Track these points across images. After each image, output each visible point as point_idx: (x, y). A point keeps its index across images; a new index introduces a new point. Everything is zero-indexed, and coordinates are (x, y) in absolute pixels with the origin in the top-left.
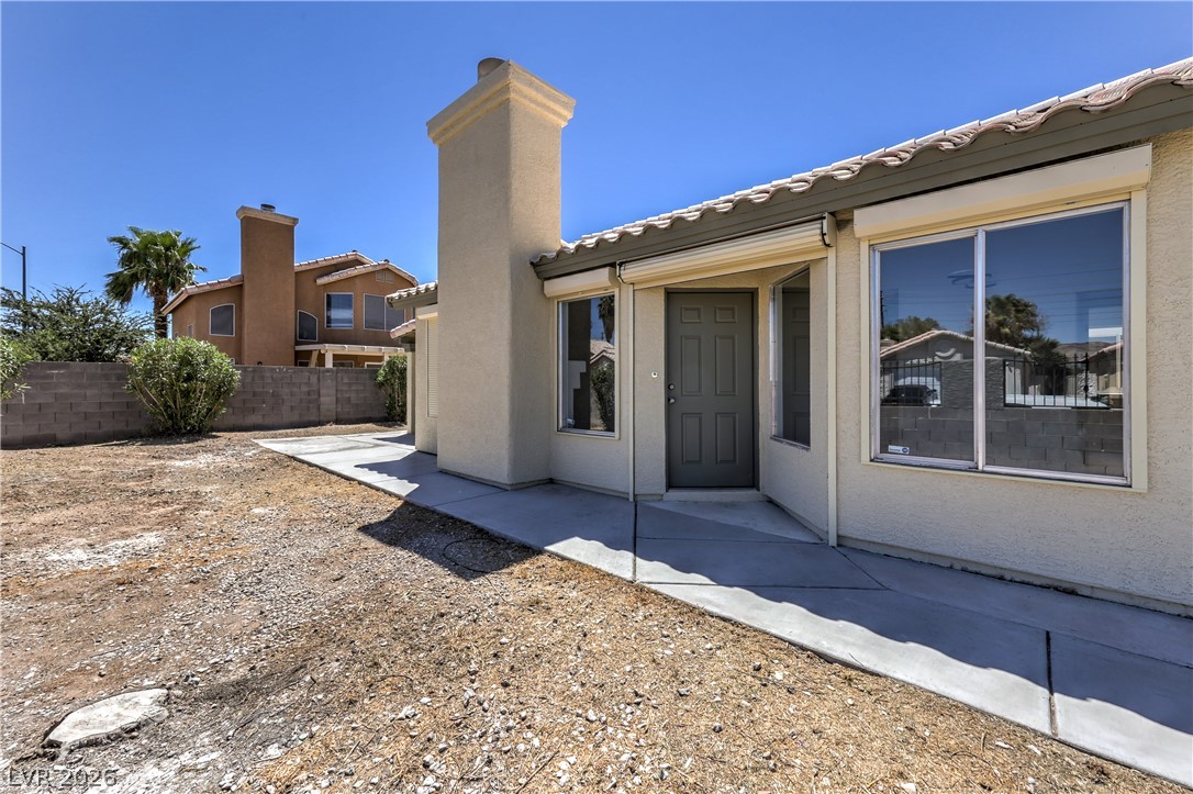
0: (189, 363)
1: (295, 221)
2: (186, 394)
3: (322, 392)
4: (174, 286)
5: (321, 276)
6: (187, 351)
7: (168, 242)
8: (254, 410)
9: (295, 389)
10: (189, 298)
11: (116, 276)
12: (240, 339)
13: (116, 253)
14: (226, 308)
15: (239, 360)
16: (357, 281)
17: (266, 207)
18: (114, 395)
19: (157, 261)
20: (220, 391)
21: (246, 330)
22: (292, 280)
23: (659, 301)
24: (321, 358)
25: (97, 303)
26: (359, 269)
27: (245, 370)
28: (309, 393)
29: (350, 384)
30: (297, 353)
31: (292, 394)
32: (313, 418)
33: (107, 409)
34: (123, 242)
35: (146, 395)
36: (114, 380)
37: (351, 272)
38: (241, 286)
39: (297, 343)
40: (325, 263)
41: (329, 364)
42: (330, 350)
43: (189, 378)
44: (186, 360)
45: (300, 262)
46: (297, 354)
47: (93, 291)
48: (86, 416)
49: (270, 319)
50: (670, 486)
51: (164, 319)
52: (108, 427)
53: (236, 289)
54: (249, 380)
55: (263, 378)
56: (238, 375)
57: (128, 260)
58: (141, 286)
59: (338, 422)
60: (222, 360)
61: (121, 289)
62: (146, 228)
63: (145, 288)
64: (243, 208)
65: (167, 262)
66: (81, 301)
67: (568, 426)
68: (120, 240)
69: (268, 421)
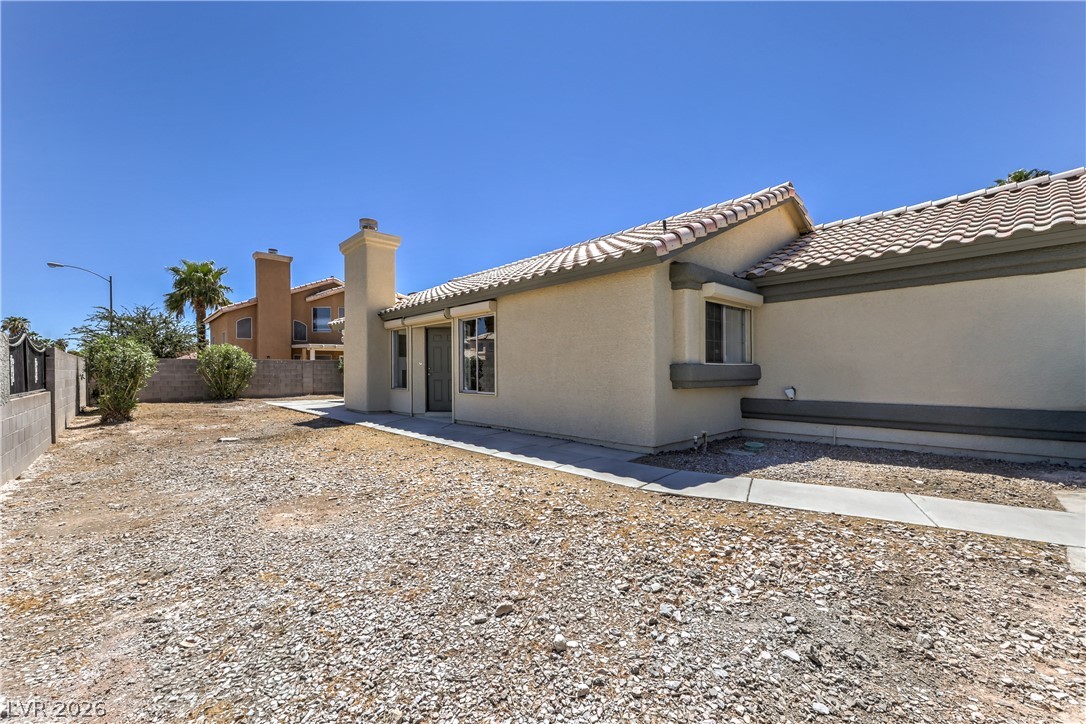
0: (228, 359)
1: (291, 259)
2: (227, 376)
3: (304, 375)
4: (211, 302)
5: (310, 295)
6: (227, 352)
7: (205, 269)
8: (263, 386)
9: (288, 374)
10: (223, 314)
11: (171, 296)
12: (255, 341)
13: (172, 279)
14: (246, 321)
15: (255, 357)
16: (334, 299)
17: (273, 251)
18: (189, 377)
19: (199, 284)
20: (244, 375)
21: (259, 336)
22: (289, 300)
23: (422, 334)
24: (308, 352)
25: (161, 316)
26: (335, 290)
27: (258, 362)
28: (296, 376)
29: (322, 371)
30: (293, 349)
31: (286, 376)
32: (299, 391)
33: (185, 385)
34: (176, 271)
35: (205, 376)
36: (188, 368)
37: (329, 292)
38: (256, 305)
39: (293, 343)
40: (311, 287)
41: (313, 358)
42: (313, 348)
43: (228, 368)
44: (226, 356)
45: (294, 287)
46: (294, 351)
47: (159, 310)
48: (175, 388)
49: (275, 326)
50: (428, 410)
51: (204, 326)
52: (186, 395)
53: (253, 308)
54: (261, 368)
55: (269, 366)
56: (254, 365)
57: (179, 284)
58: (188, 303)
59: (314, 394)
60: (246, 356)
61: (175, 304)
62: (191, 262)
63: (192, 303)
64: (257, 253)
65: (205, 283)
66: (151, 316)
67: (395, 387)
68: (173, 269)
69: (272, 393)
